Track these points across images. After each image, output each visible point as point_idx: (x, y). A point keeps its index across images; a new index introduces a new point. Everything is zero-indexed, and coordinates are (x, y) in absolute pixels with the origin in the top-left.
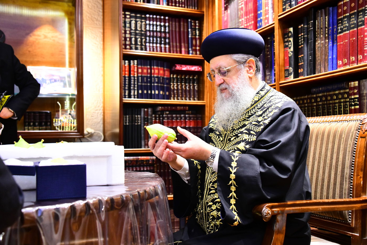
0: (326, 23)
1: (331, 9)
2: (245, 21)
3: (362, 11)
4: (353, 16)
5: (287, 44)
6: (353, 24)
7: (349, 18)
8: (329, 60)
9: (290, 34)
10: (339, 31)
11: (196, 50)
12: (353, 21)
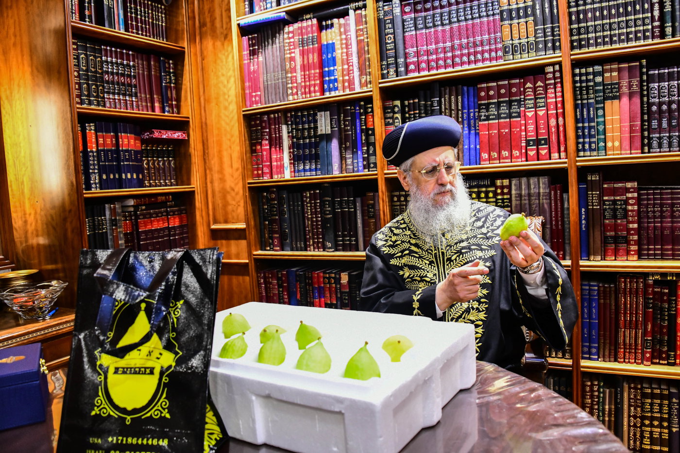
0: (460, 104)
1: (465, 88)
2: (301, 79)
3: (516, 101)
4: (505, 105)
5: (391, 121)
6: (504, 114)
7: (498, 105)
8: (465, 151)
9: (396, 109)
10: (483, 118)
11: (171, 106)
12: (504, 109)
